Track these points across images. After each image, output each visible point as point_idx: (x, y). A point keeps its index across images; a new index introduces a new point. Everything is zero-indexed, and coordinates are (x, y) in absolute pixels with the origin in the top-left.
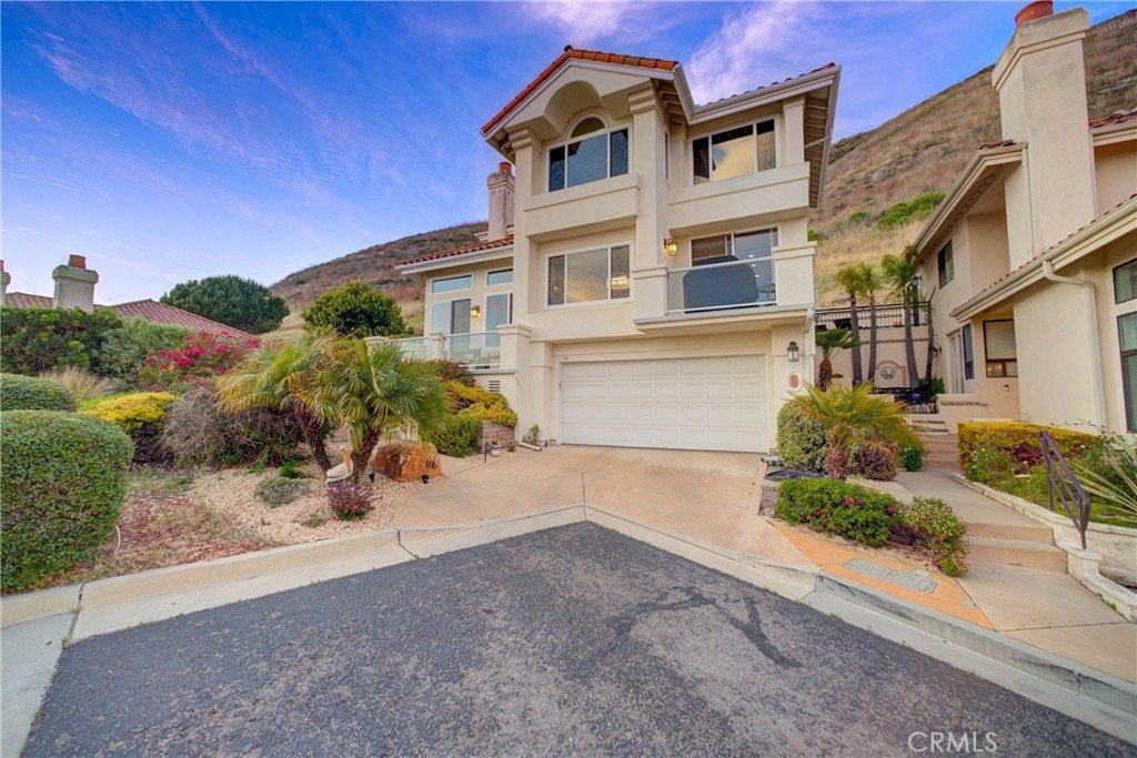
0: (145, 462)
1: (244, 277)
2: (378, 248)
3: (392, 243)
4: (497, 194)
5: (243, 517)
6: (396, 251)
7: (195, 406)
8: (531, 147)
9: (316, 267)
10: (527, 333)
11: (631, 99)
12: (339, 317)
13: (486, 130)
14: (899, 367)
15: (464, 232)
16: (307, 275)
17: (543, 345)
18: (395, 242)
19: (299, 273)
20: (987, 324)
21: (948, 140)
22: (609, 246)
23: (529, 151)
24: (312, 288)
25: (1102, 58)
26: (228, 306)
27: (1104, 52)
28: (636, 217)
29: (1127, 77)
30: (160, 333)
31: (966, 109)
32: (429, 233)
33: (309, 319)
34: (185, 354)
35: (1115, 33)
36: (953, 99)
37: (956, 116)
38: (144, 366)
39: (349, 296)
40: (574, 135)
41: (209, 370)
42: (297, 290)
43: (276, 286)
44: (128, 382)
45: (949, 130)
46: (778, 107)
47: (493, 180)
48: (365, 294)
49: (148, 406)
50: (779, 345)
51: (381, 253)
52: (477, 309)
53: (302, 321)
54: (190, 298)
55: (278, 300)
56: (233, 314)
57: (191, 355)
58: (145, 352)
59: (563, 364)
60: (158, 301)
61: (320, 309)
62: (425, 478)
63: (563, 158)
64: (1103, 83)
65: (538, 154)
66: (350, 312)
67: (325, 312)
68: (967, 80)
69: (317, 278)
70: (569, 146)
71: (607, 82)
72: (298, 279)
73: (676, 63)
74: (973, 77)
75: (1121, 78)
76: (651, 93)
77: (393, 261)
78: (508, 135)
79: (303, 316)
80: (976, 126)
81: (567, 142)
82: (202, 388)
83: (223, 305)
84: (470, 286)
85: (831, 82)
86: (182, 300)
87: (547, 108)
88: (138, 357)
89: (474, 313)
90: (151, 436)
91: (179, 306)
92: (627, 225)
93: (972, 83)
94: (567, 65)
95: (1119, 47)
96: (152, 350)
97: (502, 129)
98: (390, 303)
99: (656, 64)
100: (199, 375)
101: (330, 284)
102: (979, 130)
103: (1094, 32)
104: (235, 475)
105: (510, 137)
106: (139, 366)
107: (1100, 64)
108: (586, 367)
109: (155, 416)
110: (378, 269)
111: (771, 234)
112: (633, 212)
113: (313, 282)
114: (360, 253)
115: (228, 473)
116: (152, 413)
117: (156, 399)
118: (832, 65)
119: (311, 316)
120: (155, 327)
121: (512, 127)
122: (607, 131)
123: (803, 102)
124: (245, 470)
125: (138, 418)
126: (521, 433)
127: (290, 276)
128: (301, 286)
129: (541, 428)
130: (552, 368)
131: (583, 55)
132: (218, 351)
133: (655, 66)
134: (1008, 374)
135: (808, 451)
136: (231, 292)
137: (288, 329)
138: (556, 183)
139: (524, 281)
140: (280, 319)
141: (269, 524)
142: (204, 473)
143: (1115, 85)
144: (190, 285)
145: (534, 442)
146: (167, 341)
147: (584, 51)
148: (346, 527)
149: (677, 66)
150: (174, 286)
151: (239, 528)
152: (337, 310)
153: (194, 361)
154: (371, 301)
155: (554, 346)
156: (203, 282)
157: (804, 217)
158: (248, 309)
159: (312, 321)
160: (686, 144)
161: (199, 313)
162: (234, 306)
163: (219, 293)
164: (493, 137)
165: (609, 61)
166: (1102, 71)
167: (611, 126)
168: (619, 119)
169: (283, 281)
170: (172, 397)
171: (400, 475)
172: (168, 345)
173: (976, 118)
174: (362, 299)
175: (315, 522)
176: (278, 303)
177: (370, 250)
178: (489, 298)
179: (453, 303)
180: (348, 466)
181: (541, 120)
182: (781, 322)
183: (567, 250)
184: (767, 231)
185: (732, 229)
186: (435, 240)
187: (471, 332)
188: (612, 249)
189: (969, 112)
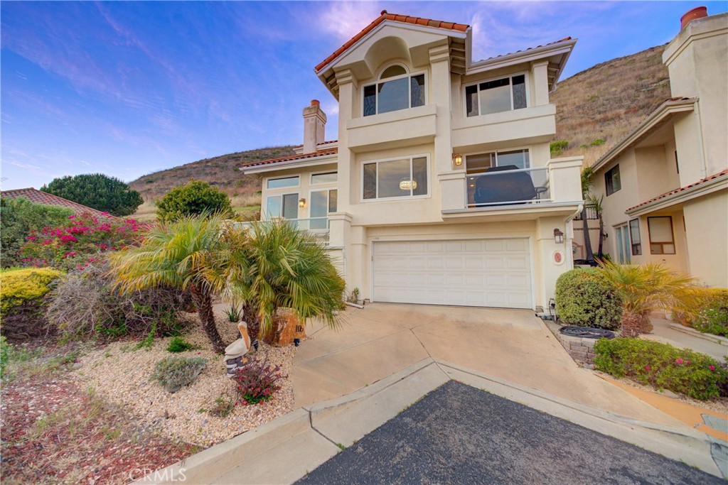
0: (22, 340)
1: (109, 175)
2: (207, 161)
3: (216, 158)
4: (310, 122)
5: (142, 406)
6: (220, 163)
7: (83, 284)
8: (351, 84)
9: (161, 172)
10: (350, 220)
11: (431, 52)
12: (186, 205)
13: (319, 68)
14: (579, 246)
15: (266, 153)
16: (155, 177)
17: (361, 228)
18: (219, 157)
19: (149, 176)
20: (650, 219)
21: (563, 111)
22: (411, 157)
23: (350, 86)
24: (159, 186)
25: (641, 72)
26: (96, 196)
27: (641, 69)
28: (434, 136)
29: (654, 83)
30: (43, 212)
31: (570, 95)
32: (242, 152)
33: (162, 206)
34: (69, 231)
35: (645, 59)
36: (562, 89)
37: (565, 98)
38: (25, 241)
39: (194, 191)
40: (381, 78)
41: (92, 245)
42: (148, 187)
43: (132, 183)
44: (9, 255)
45: (563, 106)
46: (528, 66)
47: (307, 112)
48: (206, 189)
49: (30, 282)
50: (545, 231)
51: (209, 164)
52: (304, 201)
53: (157, 208)
54: (66, 189)
55: (135, 193)
56: (100, 202)
57: (75, 232)
58: (27, 229)
59: (374, 242)
60: (39, 189)
61: (171, 199)
62: (296, 342)
63: (375, 94)
64: (642, 86)
65: (356, 89)
66: (194, 202)
67: (175, 202)
68: (568, 79)
69: (163, 179)
70: (379, 84)
71: (412, 38)
72: (149, 180)
73: (468, 26)
74: (572, 77)
75: (652, 84)
76: (447, 48)
77: (217, 170)
78: (334, 74)
79: (157, 204)
80: (577, 104)
81: (377, 82)
82: (90, 265)
83: (92, 195)
84: (297, 184)
85: (569, 50)
86: (59, 191)
87: (366, 55)
88: (21, 233)
89: (302, 203)
90: (32, 312)
91: (56, 194)
92: (429, 142)
93: (572, 80)
94: (383, 25)
95: (648, 67)
96: (35, 227)
97: (331, 69)
98: (223, 196)
99: (453, 26)
100: (82, 250)
101: (172, 184)
102: (579, 107)
103: (634, 58)
104: (123, 350)
105: (336, 75)
106: (21, 242)
107: (640, 75)
108: (392, 245)
109: (38, 293)
110: (207, 174)
111: (524, 153)
112: (434, 133)
113: (160, 181)
114: (194, 163)
115: (115, 347)
116: (35, 290)
117: (39, 275)
118: (570, 38)
119: (163, 204)
120: (39, 206)
121: (338, 68)
122: (408, 75)
123: (547, 63)
124: (133, 344)
125: (18, 296)
126: (347, 294)
127: (142, 177)
128: (150, 184)
129: (361, 291)
130: (366, 245)
131: (396, 18)
132: (101, 229)
133: (453, 28)
134: (665, 252)
135: (587, 311)
136: (98, 186)
137: (141, 213)
138: (369, 110)
139: (346, 181)
140: (136, 207)
141: (174, 417)
142: (89, 349)
143: (648, 87)
144: (65, 180)
145: (356, 302)
146: (50, 219)
147: (396, 15)
148: (257, 413)
149: (469, 29)
150: (53, 180)
151: (139, 423)
152: (184, 200)
153: (77, 237)
154: (210, 194)
155: (368, 229)
156: (76, 178)
157: (547, 142)
158: (112, 198)
159: (164, 208)
160: (461, 89)
161: (74, 200)
162: (101, 196)
163: (89, 186)
164: (323, 75)
165: (416, 23)
166: (641, 79)
167: (411, 72)
168: (417, 67)
169: (136, 181)
170: (56, 273)
171: (278, 340)
172: (51, 223)
173: (577, 100)
174: (203, 193)
175: (222, 411)
176: (135, 194)
177: (201, 162)
178: (312, 193)
179: (284, 196)
180: (246, 341)
181: (361, 64)
182: (551, 215)
183: (377, 159)
184: (521, 151)
185: (495, 149)
186: (247, 157)
187: (299, 218)
188: (413, 159)
189: (573, 96)
